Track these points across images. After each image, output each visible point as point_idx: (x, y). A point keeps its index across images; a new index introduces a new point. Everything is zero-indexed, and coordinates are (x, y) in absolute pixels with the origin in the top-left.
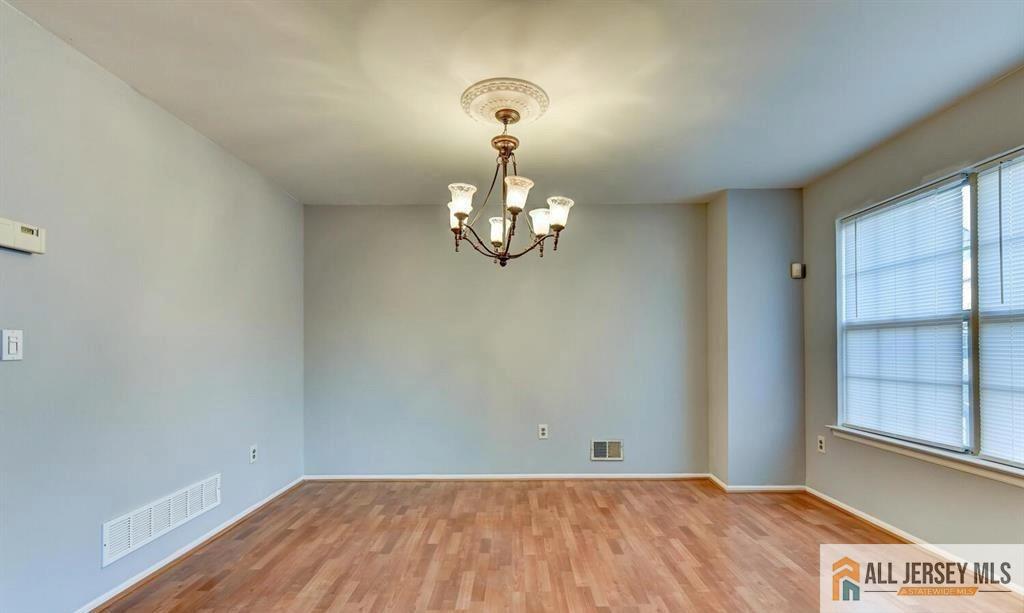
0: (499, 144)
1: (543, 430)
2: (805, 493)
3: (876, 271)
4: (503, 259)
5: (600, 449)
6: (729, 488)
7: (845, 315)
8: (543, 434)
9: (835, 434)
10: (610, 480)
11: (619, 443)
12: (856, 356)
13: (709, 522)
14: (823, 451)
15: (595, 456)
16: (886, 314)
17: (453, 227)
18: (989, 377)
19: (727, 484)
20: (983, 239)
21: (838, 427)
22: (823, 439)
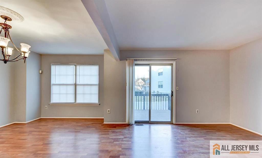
0: (3, 26)
2: (41, 119)
3: (60, 75)
7: (52, 82)
9: (50, 105)
12: (54, 90)
14: (47, 108)
18: (77, 92)
19: (26, 122)
20: (77, 74)
21: (51, 103)
22: (47, 106)
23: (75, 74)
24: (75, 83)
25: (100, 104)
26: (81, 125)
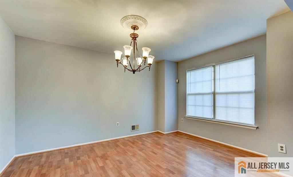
0: (133, 36)
1: (118, 124)
2: (178, 132)
3: (195, 83)
4: (134, 71)
5: (133, 128)
6: (165, 133)
7: (188, 92)
8: (118, 125)
9: (186, 118)
10: (136, 136)
11: (138, 125)
12: (190, 100)
13: (168, 142)
14: (183, 122)
15: (132, 130)
16: (197, 92)
17: (116, 59)
18: (217, 104)
19: (165, 132)
20: (216, 78)
21: (187, 116)
22: (183, 119)
23: (213, 79)
24: (213, 91)
25: (257, 128)
26: (220, 156)
